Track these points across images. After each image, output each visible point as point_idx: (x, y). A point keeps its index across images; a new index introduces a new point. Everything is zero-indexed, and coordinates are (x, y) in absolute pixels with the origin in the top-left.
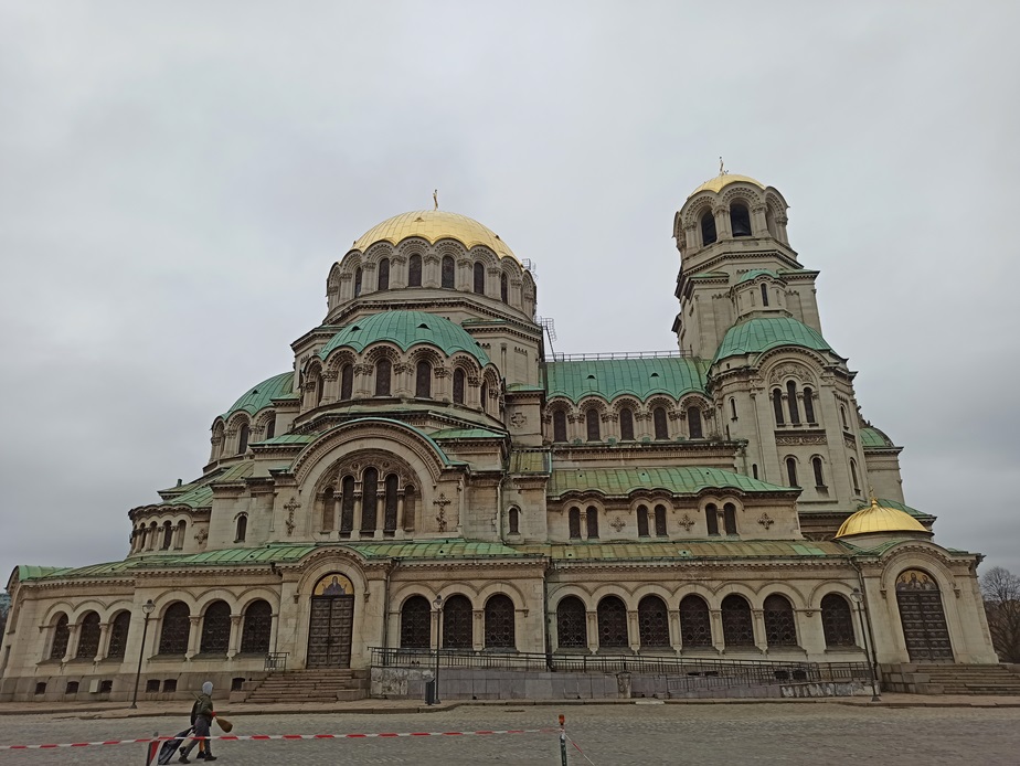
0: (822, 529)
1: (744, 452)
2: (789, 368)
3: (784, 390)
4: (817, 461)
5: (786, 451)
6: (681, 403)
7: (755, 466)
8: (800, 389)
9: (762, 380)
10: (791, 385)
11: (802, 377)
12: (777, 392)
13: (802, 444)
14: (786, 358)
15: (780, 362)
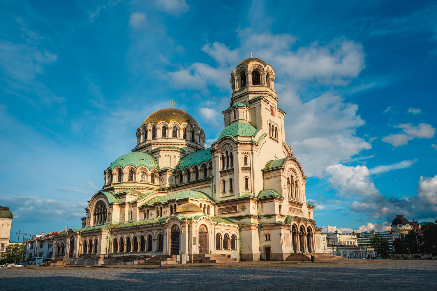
0: (229, 206)
1: (212, 181)
2: (226, 146)
3: (225, 155)
4: (231, 181)
5: (223, 178)
6: (209, 164)
7: (215, 185)
8: (229, 153)
9: (218, 153)
10: (227, 152)
11: (230, 148)
12: (223, 156)
13: (227, 175)
14: (225, 142)
15: (223, 144)
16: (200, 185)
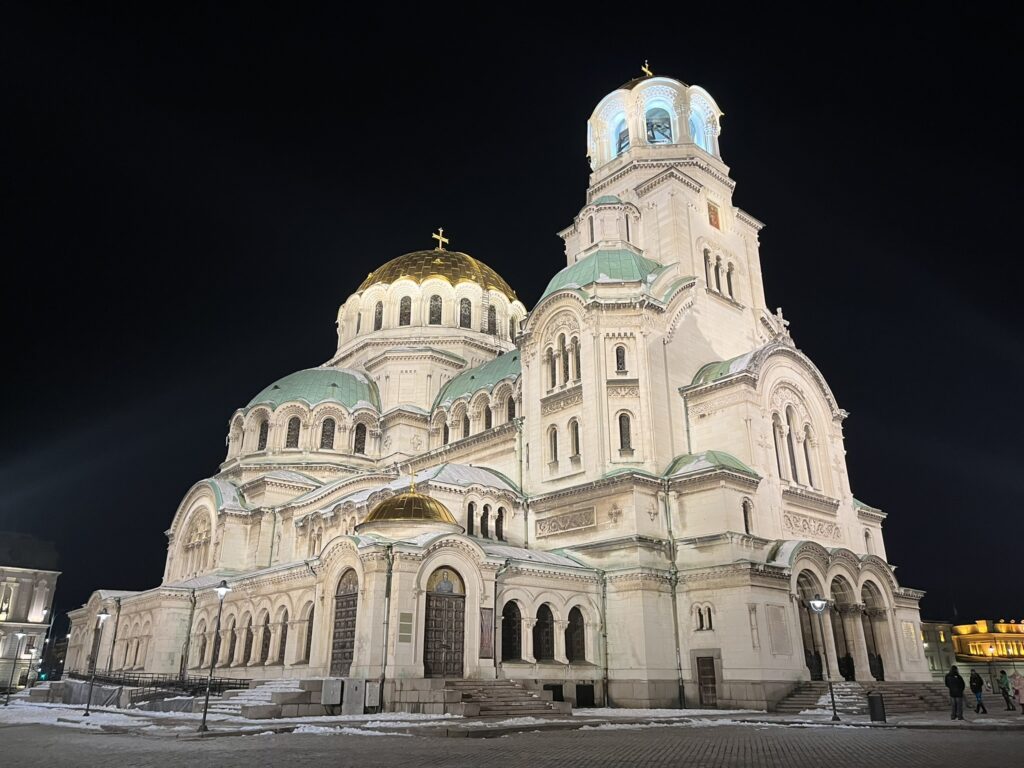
0: (568, 509)
1: (520, 432)
2: (560, 321)
3: (556, 347)
4: (574, 425)
5: (550, 420)
7: (528, 445)
8: (568, 341)
9: (536, 343)
10: (562, 338)
11: (570, 325)
12: (550, 350)
13: (563, 408)
14: (557, 309)
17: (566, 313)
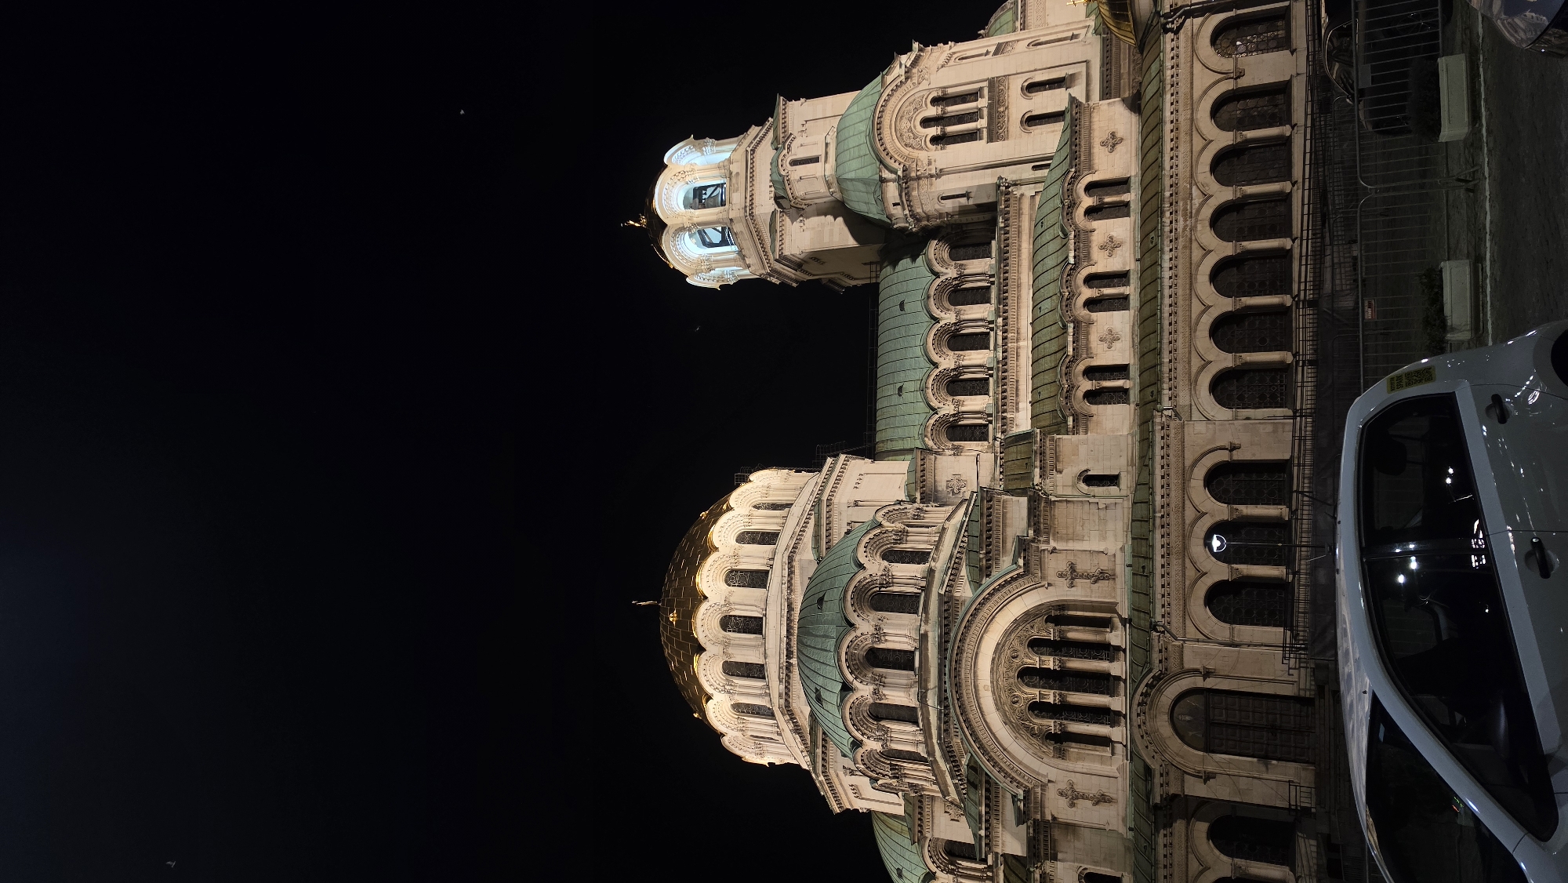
1: (1014, 184)
3: (934, 131)
4: (1032, 88)
5: (1015, 127)
6: (943, 270)
9: (917, 160)
12: (935, 140)
13: (1007, 108)
14: (890, 129)
15: (895, 137)
16: (1019, 250)
17: (899, 117)
